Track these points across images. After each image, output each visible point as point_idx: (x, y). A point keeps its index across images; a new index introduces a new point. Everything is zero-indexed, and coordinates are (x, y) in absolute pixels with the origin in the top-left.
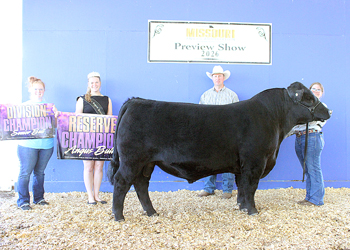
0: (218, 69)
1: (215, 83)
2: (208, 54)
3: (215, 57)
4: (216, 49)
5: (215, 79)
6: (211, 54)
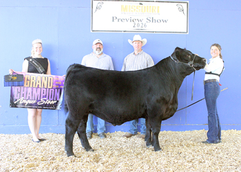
0: (137, 37)
1: (136, 49)
2: (138, 25)
3: (144, 28)
5: (135, 45)
6: (141, 25)
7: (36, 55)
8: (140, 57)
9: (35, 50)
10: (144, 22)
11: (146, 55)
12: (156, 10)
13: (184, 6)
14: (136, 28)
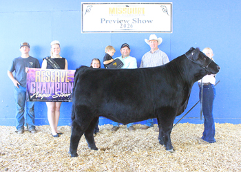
7: (54, 56)
8: (156, 55)
9: (53, 50)
10: (130, 23)
11: (162, 53)
12: (142, 12)
13: (168, 7)
14: (123, 28)
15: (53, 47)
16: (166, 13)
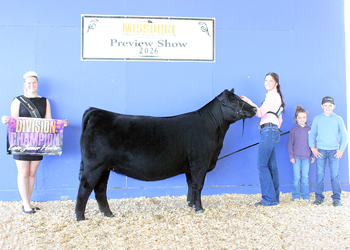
2: (147, 51)
3: (154, 54)
4: (155, 46)
6: (150, 51)
7: (30, 94)
12: (171, 30)
13: (209, 24)
14: (144, 54)
15: (28, 81)
16: (205, 33)
